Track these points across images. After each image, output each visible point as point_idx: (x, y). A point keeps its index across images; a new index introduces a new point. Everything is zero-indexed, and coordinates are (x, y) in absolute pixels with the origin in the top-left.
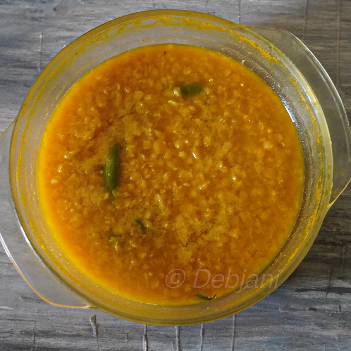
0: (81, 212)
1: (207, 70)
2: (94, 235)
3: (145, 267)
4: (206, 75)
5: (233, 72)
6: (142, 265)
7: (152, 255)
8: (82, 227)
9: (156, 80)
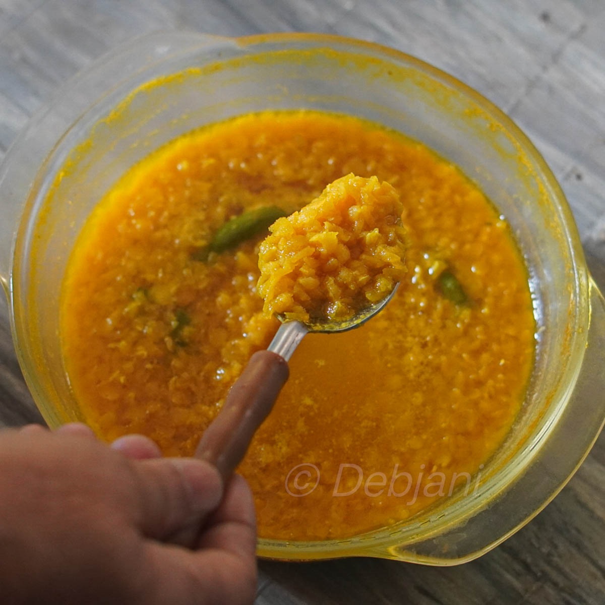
0: (157, 228)
1: (498, 297)
2: (131, 266)
3: (129, 366)
4: (488, 300)
5: (516, 338)
6: (128, 359)
7: (149, 366)
8: (135, 242)
9: (437, 229)
